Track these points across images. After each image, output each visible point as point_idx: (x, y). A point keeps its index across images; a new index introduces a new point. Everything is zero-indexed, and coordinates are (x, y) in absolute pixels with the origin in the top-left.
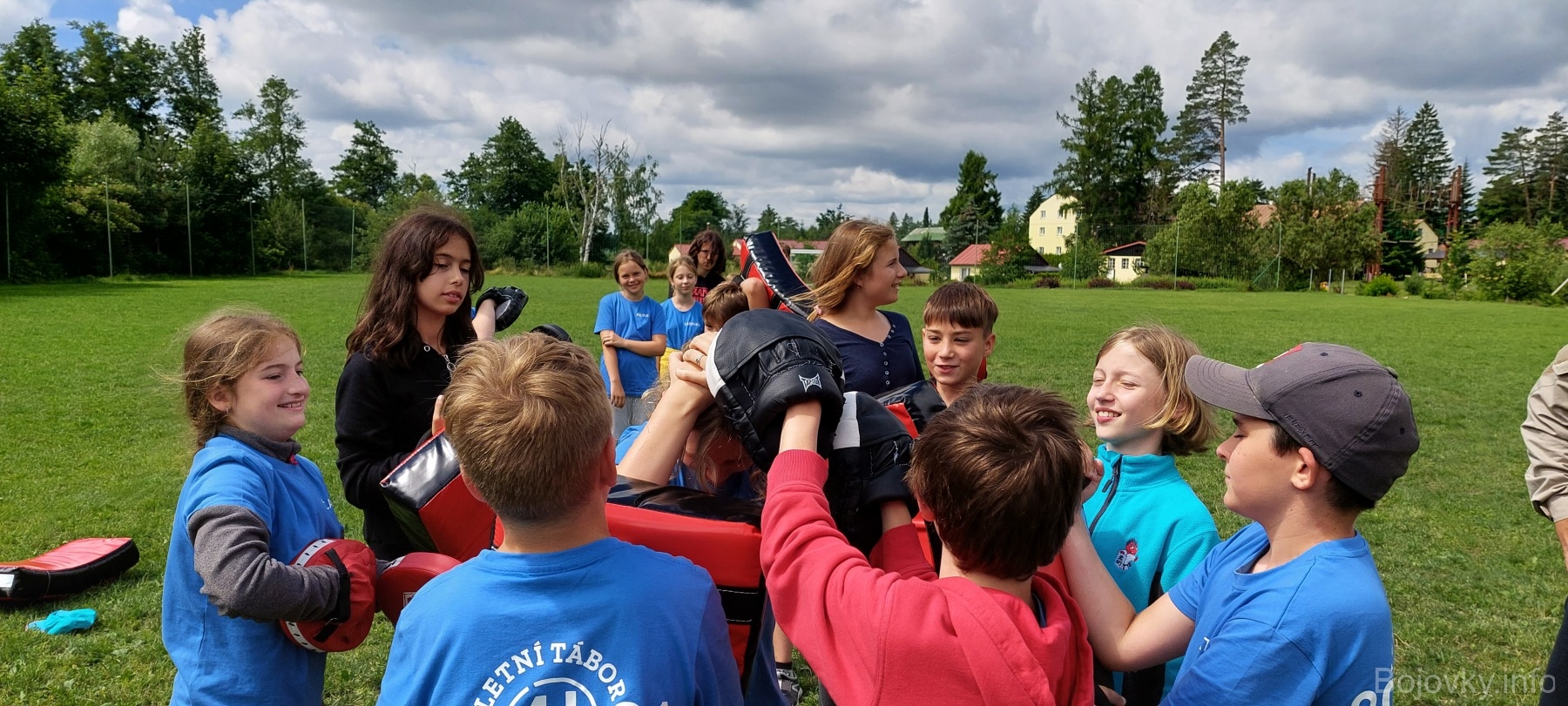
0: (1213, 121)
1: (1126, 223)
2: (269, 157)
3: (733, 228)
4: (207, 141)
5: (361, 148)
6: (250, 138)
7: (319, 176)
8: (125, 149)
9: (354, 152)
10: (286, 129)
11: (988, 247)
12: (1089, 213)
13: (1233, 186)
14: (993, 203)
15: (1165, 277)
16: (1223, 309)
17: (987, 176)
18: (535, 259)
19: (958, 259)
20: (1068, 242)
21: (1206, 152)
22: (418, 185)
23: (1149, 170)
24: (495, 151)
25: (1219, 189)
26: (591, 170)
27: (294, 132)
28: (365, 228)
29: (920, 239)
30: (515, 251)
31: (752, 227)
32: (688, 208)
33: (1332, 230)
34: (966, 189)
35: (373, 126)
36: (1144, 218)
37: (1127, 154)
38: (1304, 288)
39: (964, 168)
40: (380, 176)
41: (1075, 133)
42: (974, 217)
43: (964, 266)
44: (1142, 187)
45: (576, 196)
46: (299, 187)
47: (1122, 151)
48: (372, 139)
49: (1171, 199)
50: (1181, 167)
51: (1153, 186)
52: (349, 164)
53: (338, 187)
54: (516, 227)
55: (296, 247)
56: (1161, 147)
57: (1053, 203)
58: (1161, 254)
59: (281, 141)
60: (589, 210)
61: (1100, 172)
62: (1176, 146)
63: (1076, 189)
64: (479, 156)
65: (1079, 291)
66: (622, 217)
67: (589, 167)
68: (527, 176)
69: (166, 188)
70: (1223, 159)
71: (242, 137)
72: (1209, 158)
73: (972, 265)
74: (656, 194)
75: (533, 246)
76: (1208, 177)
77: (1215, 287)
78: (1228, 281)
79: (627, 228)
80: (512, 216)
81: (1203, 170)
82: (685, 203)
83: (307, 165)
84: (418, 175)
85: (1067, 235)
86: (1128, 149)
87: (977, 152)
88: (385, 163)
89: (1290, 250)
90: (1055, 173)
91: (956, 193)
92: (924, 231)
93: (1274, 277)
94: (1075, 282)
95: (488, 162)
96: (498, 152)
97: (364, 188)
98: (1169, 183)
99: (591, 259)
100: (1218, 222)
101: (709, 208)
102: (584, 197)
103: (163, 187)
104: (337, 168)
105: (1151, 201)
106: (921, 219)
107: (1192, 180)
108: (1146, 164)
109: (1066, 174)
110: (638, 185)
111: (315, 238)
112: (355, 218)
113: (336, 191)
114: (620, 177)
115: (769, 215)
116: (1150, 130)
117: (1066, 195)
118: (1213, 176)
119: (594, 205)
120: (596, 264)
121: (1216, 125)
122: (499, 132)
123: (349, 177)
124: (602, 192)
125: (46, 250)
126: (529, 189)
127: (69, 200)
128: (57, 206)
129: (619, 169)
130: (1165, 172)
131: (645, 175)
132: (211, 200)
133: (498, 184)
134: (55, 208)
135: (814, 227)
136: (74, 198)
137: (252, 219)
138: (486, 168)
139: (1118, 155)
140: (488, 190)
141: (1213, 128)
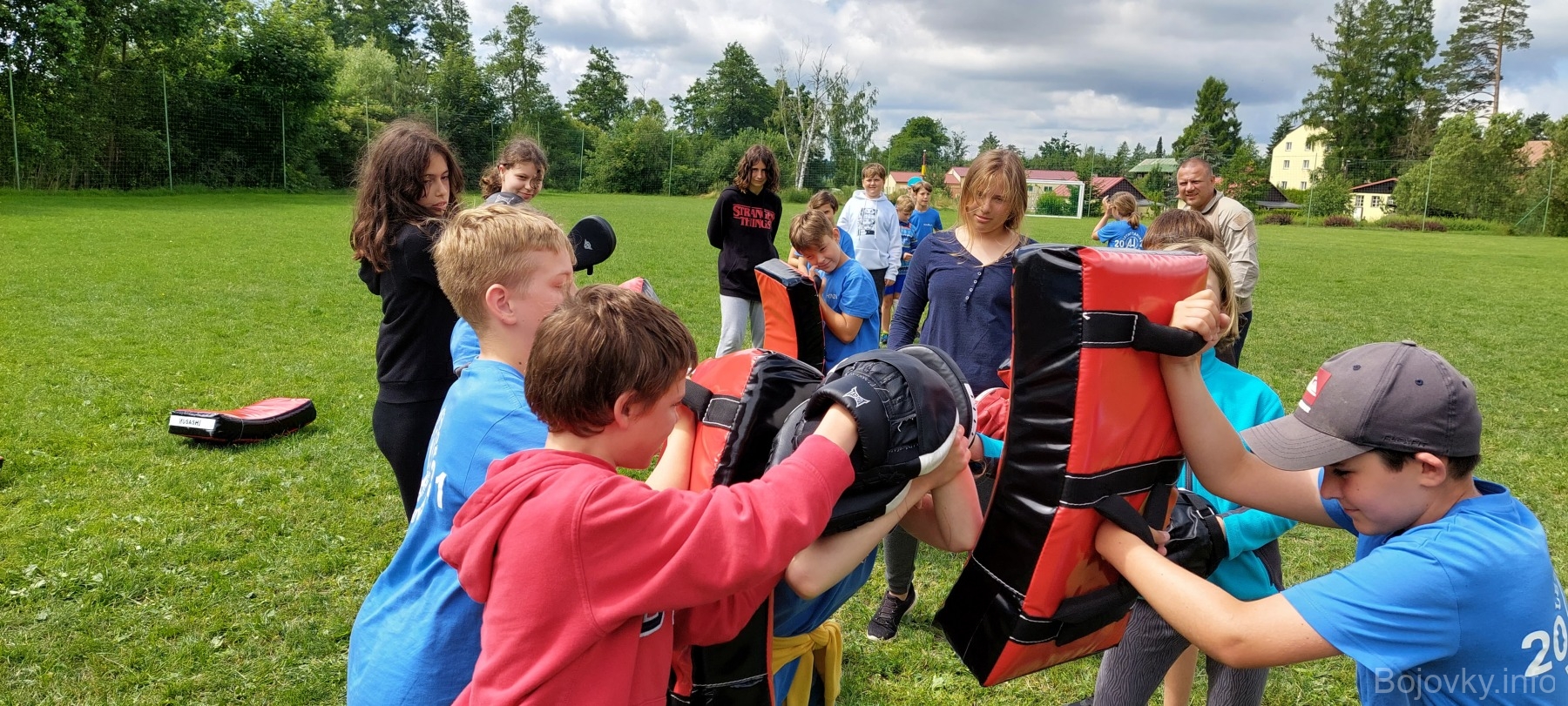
0: (1490, 46)
1: (1382, 156)
2: (511, 81)
4: (456, 64)
5: (596, 74)
6: (496, 63)
7: (557, 100)
8: (384, 73)
9: (589, 77)
10: (528, 54)
12: (1339, 146)
13: (1504, 119)
14: (1233, 133)
15: (1414, 217)
17: (1226, 104)
20: (1313, 177)
21: (1479, 81)
22: (646, 109)
23: (1412, 101)
24: (719, 76)
25: (1487, 122)
26: (811, 96)
27: (536, 59)
28: (593, 150)
29: (1149, 170)
32: (906, 135)
34: (1202, 118)
35: (607, 53)
36: (1403, 152)
37: (1388, 83)
39: (1202, 96)
40: (612, 100)
41: (1330, 58)
42: (1207, 148)
44: (1403, 119)
45: (794, 122)
46: (538, 111)
47: (1383, 79)
48: (605, 64)
49: (1434, 132)
50: (1448, 97)
51: (1415, 118)
52: (584, 89)
53: (573, 111)
54: (731, 152)
56: (1426, 74)
57: (1300, 134)
58: (1412, 191)
59: (523, 66)
60: (806, 136)
61: (1356, 102)
62: (1444, 73)
63: (1326, 119)
64: (704, 81)
65: (1312, 229)
66: (838, 143)
67: (809, 93)
68: (749, 103)
69: (420, 110)
70: (1498, 89)
71: (489, 62)
72: (1481, 88)
74: (872, 121)
76: (1479, 108)
77: (1470, 229)
78: (1485, 224)
79: (843, 155)
80: (729, 141)
81: (1474, 101)
82: (904, 130)
83: (546, 89)
84: (647, 100)
85: (1314, 169)
86: (1389, 76)
87: (1218, 78)
88: (617, 88)
90: (1305, 101)
91: (1191, 123)
92: (1154, 162)
93: (1541, 221)
94: (1308, 219)
95: (713, 87)
96: (721, 78)
97: (597, 112)
98: (1433, 114)
99: (805, 185)
100: (1481, 159)
101: (928, 135)
102: (801, 122)
103: (415, 109)
104: (574, 93)
105: (1413, 134)
106: (1154, 149)
107: (1460, 111)
108: (1408, 93)
109: (1316, 103)
110: (856, 112)
112: (585, 138)
113: (571, 114)
114: (837, 101)
116: (1416, 56)
117: (1316, 126)
118: (1484, 107)
119: (811, 131)
121: (1492, 51)
122: (724, 58)
123: (583, 101)
124: (820, 118)
125: (316, 163)
126: (750, 114)
127: (335, 119)
128: (325, 124)
129: (837, 95)
130: (1429, 102)
131: (863, 102)
132: (457, 121)
133: (721, 109)
134: (324, 126)
135: (1037, 156)
136: (340, 117)
137: (493, 139)
138: (710, 93)
139: (1377, 83)
140: (711, 115)
141: (1488, 55)
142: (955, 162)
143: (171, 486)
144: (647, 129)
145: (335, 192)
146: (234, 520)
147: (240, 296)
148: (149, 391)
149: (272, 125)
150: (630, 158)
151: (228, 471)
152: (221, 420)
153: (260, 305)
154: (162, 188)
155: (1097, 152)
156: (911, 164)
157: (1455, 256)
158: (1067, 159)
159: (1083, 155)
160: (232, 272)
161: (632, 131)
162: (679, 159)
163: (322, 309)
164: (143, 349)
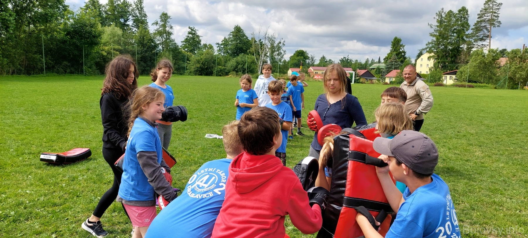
0: (487, 26)
1: (452, 63)
2: (162, 38)
3: (310, 63)
4: (143, 32)
5: (190, 35)
6: (156, 32)
7: (177, 44)
8: (118, 35)
9: (188, 37)
10: (167, 29)
11: (398, 71)
12: (438, 59)
13: (492, 51)
14: (403, 55)
15: (463, 83)
17: (401, 46)
18: (243, 72)
19: (388, 75)
20: (430, 69)
21: (484, 38)
22: (207, 47)
23: (462, 44)
25: (487, 51)
26: (263, 43)
27: (170, 30)
28: (190, 61)
29: (376, 67)
30: (236, 70)
31: (317, 62)
32: (295, 56)
34: (393, 50)
35: (194, 28)
37: (454, 38)
38: (517, 88)
39: (393, 43)
40: (196, 44)
41: (435, 30)
42: (395, 60)
43: (390, 77)
44: (459, 50)
45: (258, 52)
46: (171, 48)
47: (452, 37)
48: (194, 32)
49: (470, 55)
50: (474, 43)
51: (463, 50)
52: (187, 40)
53: (183, 48)
54: (237, 62)
56: (467, 36)
57: (426, 56)
58: (463, 74)
59: (166, 33)
61: (444, 45)
62: (472, 36)
63: (434, 51)
64: (227, 38)
66: (272, 59)
67: (262, 42)
68: (242, 45)
69: (130, 48)
70: (490, 41)
71: (154, 31)
72: (485, 40)
73: (393, 77)
74: (284, 51)
75: (242, 68)
76: (484, 47)
77: (482, 87)
78: (487, 85)
79: (274, 62)
80: (235, 59)
81: (482, 45)
82: (294, 54)
83: (174, 40)
84: (208, 44)
85: (430, 67)
86: (455, 36)
87: (398, 37)
88: (197, 40)
89: (512, 74)
90: (427, 45)
91: (390, 52)
92: (378, 65)
93: (505, 84)
95: (230, 40)
96: (233, 37)
97: (191, 48)
98: (469, 49)
100: (485, 64)
101: (302, 56)
102: (260, 52)
103: (129, 47)
104: (183, 42)
105: (463, 56)
106: (377, 61)
107: (477, 48)
108: (461, 42)
109: (431, 45)
110: (278, 48)
112: (187, 57)
114: (272, 45)
115: (323, 58)
116: (463, 30)
117: (430, 53)
118: (486, 47)
119: (263, 55)
122: (234, 30)
123: (186, 45)
124: (266, 50)
125: (95, 66)
126: (243, 49)
127: (101, 51)
128: (98, 52)
129: (272, 43)
130: (468, 45)
131: (280, 45)
132: (143, 51)
133: (233, 47)
134: (97, 53)
135: (339, 63)
136: (103, 50)
137: (155, 58)
138: (229, 42)
139: (450, 39)
140: (230, 49)
141: (487, 29)
142: (311, 65)
143: (40, 180)
144: (208, 54)
145: (101, 75)
146: (61, 191)
147: (67, 112)
148: (34, 146)
149: (80, 53)
150: (202, 64)
151: (60, 174)
152: (58, 157)
153: (74, 115)
154: (42, 75)
155: (359, 61)
156: (297, 65)
157: (477, 96)
158: (349, 64)
159: (354, 62)
160: (65, 103)
161: (203, 55)
162: (219, 64)
163: (95, 116)
164: (33, 131)
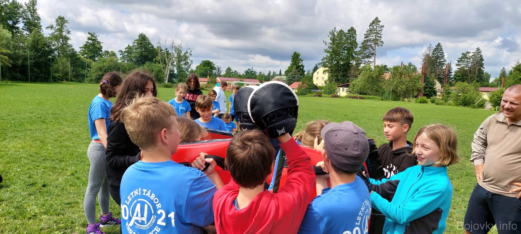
0: (372, 45)
1: (344, 76)
2: (57, 43)
3: (217, 73)
4: (36, 36)
5: (90, 41)
6: (51, 36)
7: (75, 50)
8: (7, 38)
9: (88, 42)
10: (64, 34)
11: (300, 83)
12: (332, 73)
13: (378, 67)
14: (302, 69)
15: (356, 95)
16: (373, 106)
17: (300, 60)
20: (325, 82)
21: (370, 55)
22: (109, 54)
23: (352, 60)
24: (136, 44)
25: (373, 67)
26: (169, 52)
27: (67, 35)
28: (90, 68)
31: (223, 73)
32: (202, 66)
33: (408, 82)
34: (293, 64)
35: (95, 34)
36: (350, 76)
37: (345, 55)
38: (399, 100)
39: (293, 57)
40: (96, 51)
41: (329, 47)
42: (295, 73)
44: (349, 66)
45: (164, 60)
46: (68, 53)
48: (94, 38)
49: (358, 70)
50: (362, 60)
51: (353, 65)
52: (86, 46)
55: (67, 74)
56: (355, 53)
57: (321, 70)
58: (354, 87)
59: (62, 38)
60: (168, 65)
61: (336, 60)
62: (360, 53)
63: (328, 65)
64: (131, 46)
65: (328, 98)
66: (179, 68)
67: (169, 51)
68: (147, 53)
69: (21, 52)
70: (375, 58)
71: (49, 36)
72: (371, 57)
73: (294, 89)
74: (191, 61)
77: (371, 98)
78: (375, 97)
79: (181, 72)
80: (142, 66)
81: (369, 61)
82: (201, 64)
83: (71, 46)
84: (110, 51)
85: (325, 80)
86: (345, 53)
87: (297, 52)
88: (98, 46)
89: (395, 88)
90: (322, 60)
91: (290, 65)
93: (390, 96)
94: (327, 95)
95: (134, 48)
97: (91, 55)
98: (358, 64)
99: (168, 81)
100: (373, 78)
101: (209, 66)
102: (167, 61)
104: (82, 48)
105: (352, 70)
106: (279, 73)
107: (365, 64)
108: (351, 58)
109: (325, 60)
110: (185, 58)
111: (73, 71)
112: (87, 65)
113: (81, 55)
114: (179, 54)
115: (229, 69)
116: (352, 47)
117: (325, 67)
118: (372, 63)
119: (170, 64)
120: (170, 83)
121: (373, 47)
122: (138, 38)
123: (86, 51)
124: (173, 59)
126: (148, 57)
129: (179, 52)
130: (358, 61)
131: (187, 55)
132: (37, 57)
133: (137, 55)
135: (243, 74)
137: (51, 64)
138: (133, 50)
139: (342, 55)
140: (134, 57)
141: (372, 48)
142: (218, 75)
144: (111, 61)
155: (262, 73)
156: (204, 75)
158: (253, 75)
159: (258, 74)
161: (105, 62)
162: (124, 72)
